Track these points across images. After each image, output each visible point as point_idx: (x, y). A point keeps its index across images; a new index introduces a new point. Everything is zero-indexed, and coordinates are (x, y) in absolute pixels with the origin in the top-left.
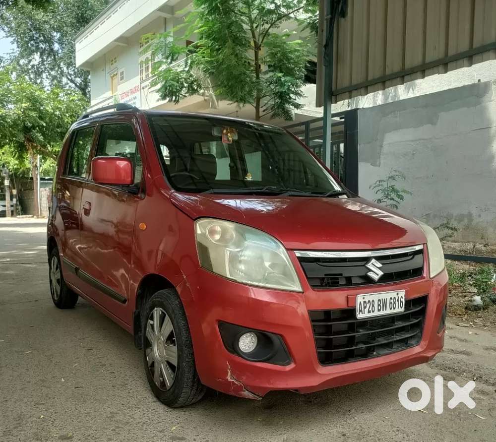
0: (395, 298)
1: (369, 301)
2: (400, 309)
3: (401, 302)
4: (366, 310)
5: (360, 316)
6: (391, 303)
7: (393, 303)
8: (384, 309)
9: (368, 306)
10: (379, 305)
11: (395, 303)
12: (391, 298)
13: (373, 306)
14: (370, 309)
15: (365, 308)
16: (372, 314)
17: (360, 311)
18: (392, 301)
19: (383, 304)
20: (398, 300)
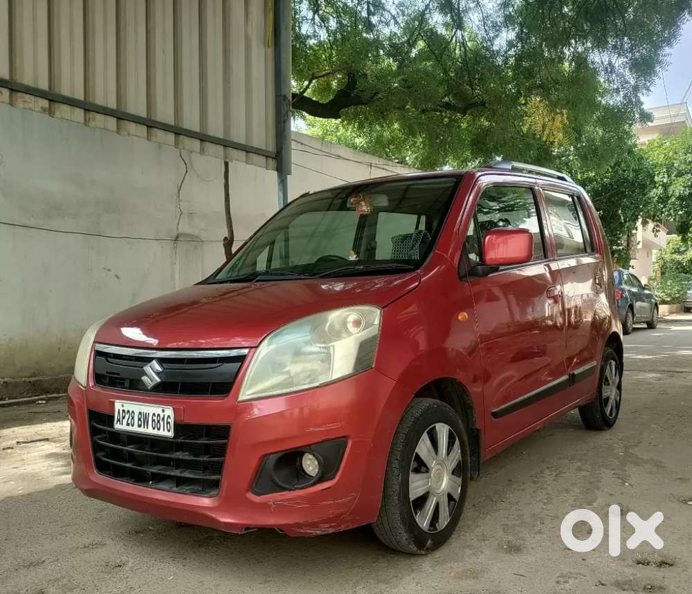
0: (159, 415)
1: (128, 411)
2: (167, 433)
3: (168, 423)
4: (125, 421)
5: (117, 426)
6: (153, 420)
7: (156, 421)
8: (146, 427)
9: (127, 416)
10: (139, 419)
11: (159, 422)
12: (154, 414)
13: (133, 418)
14: (129, 422)
15: (124, 418)
16: (130, 428)
17: (119, 420)
18: (155, 418)
19: (144, 419)
20: (163, 419)
